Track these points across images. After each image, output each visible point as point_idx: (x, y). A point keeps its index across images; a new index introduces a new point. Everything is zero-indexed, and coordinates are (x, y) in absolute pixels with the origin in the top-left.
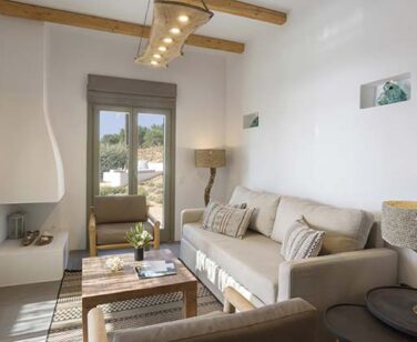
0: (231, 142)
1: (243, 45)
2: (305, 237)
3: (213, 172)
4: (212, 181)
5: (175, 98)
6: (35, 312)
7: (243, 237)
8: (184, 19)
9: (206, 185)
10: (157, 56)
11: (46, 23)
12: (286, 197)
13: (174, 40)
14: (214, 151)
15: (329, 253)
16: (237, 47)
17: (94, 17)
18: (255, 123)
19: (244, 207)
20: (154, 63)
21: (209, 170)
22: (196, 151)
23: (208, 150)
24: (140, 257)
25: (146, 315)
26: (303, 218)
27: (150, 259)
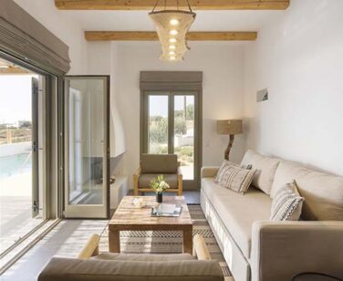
0: (248, 113)
1: (256, 33)
2: (285, 200)
3: (232, 137)
4: (230, 145)
5: (201, 82)
6: (88, 226)
7: (245, 193)
8: (174, 22)
9: (225, 148)
10: (172, 53)
11: (113, 42)
12: (285, 161)
13: (177, 39)
14: (231, 121)
15: (315, 219)
16: (251, 36)
17: (140, 32)
18: (266, 97)
19: (250, 168)
20: (173, 58)
21: (228, 136)
22: (218, 122)
23: (227, 121)
24: (160, 200)
25: (160, 243)
26: (295, 183)
27: (167, 202)
